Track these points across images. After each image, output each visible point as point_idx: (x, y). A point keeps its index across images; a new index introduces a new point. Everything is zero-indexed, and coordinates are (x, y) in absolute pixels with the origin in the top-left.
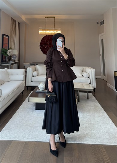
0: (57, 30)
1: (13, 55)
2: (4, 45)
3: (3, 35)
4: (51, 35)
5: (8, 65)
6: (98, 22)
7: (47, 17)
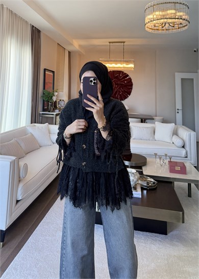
0: (128, 62)
1: (60, 100)
2: (46, 85)
3: (45, 70)
4: (118, 71)
5: (52, 116)
6: (196, 50)
7: (112, 43)
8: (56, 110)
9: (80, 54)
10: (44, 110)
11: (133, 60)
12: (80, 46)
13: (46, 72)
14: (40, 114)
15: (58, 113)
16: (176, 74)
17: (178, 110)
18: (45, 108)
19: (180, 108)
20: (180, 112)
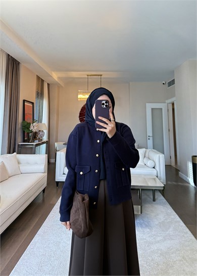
1: (40, 131)
3: (24, 101)
5: (31, 146)
6: (164, 82)
7: (90, 75)
8: (36, 141)
9: (59, 86)
10: (24, 141)
12: (59, 78)
14: (19, 145)
15: (38, 143)
16: (147, 104)
17: (149, 136)
18: (26, 139)
19: (151, 135)
20: (151, 138)
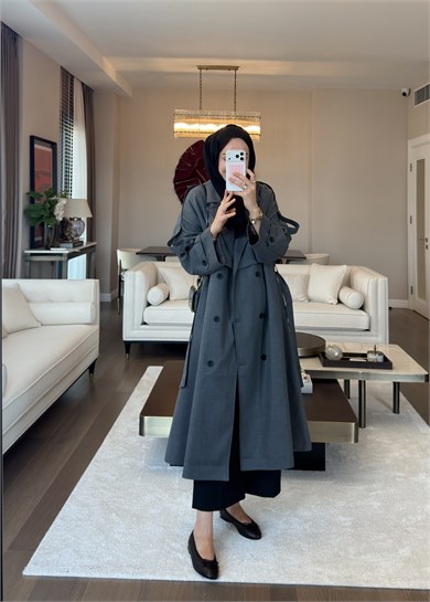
0: (245, 119)
1: (72, 219)
2: (36, 180)
3: (33, 139)
5: (58, 258)
7: (207, 68)
8: (65, 245)
9: (120, 96)
10: (33, 245)
11: (258, 114)
13: (36, 146)
14: (24, 256)
15: (72, 250)
18: (36, 239)
